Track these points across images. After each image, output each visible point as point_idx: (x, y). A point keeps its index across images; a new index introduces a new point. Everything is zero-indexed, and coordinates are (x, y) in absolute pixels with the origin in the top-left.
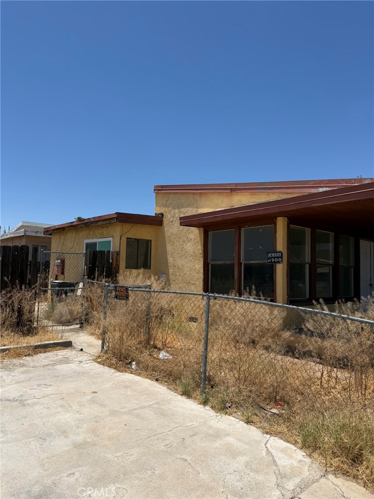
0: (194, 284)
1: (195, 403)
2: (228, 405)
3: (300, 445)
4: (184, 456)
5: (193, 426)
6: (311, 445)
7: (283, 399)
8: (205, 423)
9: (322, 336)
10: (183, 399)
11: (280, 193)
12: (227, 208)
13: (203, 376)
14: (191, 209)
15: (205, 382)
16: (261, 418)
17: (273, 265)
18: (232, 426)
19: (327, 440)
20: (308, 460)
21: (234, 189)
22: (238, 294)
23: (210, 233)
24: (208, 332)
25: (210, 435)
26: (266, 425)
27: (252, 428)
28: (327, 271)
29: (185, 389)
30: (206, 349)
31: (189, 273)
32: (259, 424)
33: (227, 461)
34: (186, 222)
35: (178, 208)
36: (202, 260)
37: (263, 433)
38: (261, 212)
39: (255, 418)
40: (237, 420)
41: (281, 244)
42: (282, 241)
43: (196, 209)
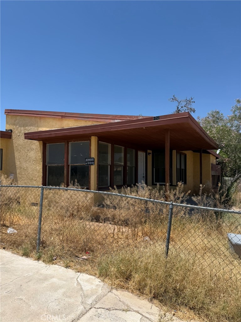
0: (36, 180)
1: (31, 260)
2: (54, 258)
3: (98, 276)
4: (21, 297)
5: (29, 275)
6: (104, 274)
7: (90, 249)
8: (37, 272)
9: (115, 208)
10: (24, 258)
11: (93, 121)
12: (59, 129)
13: (38, 242)
14: (34, 127)
15: (40, 245)
16: (76, 263)
17: (88, 166)
18: (56, 271)
19: (113, 269)
20: (102, 284)
21: (64, 116)
22: (66, 185)
23: (48, 145)
24: (42, 212)
25: (40, 280)
26: (78, 266)
27: (69, 270)
28: (120, 170)
29: (25, 252)
30: (40, 224)
31: (32, 172)
32: (74, 267)
33: (51, 294)
34: (30, 136)
35: (23, 126)
36: (41, 163)
37: (76, 272)
38: (81, 132)
39: (72, 264)
40: (60, 267)
41: (94, 153)
42: (94, 151)
43: (37, 128)
